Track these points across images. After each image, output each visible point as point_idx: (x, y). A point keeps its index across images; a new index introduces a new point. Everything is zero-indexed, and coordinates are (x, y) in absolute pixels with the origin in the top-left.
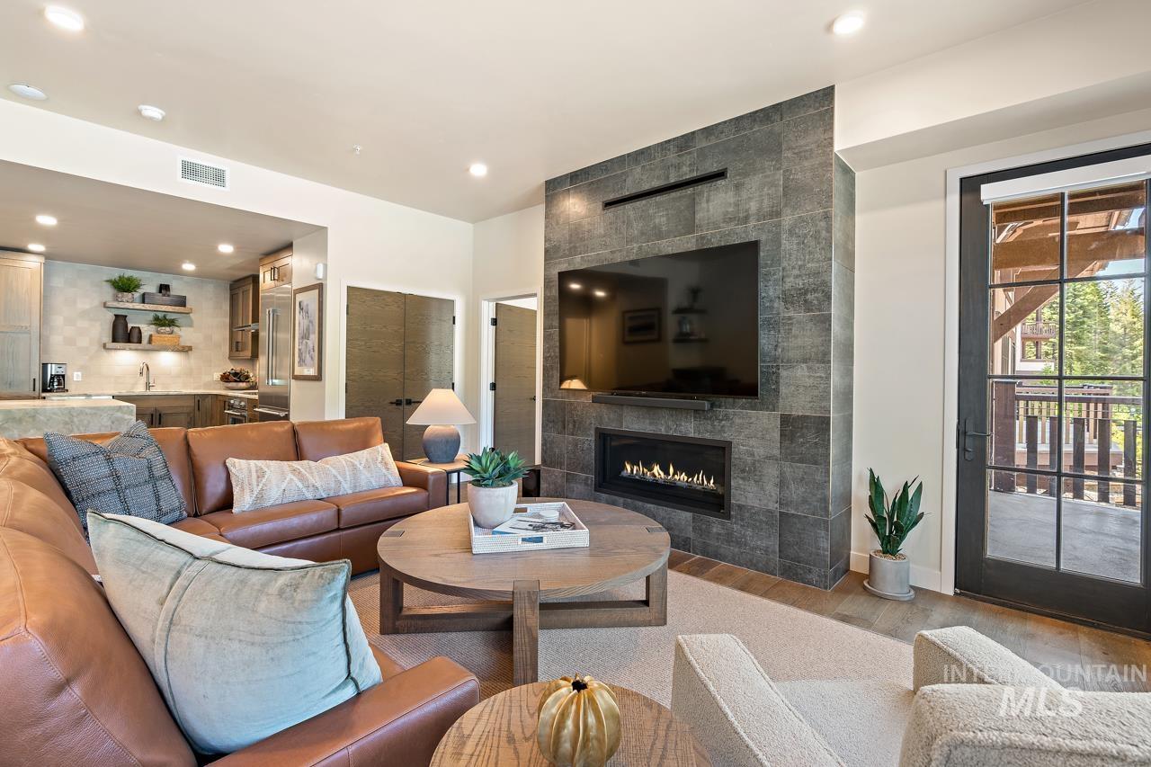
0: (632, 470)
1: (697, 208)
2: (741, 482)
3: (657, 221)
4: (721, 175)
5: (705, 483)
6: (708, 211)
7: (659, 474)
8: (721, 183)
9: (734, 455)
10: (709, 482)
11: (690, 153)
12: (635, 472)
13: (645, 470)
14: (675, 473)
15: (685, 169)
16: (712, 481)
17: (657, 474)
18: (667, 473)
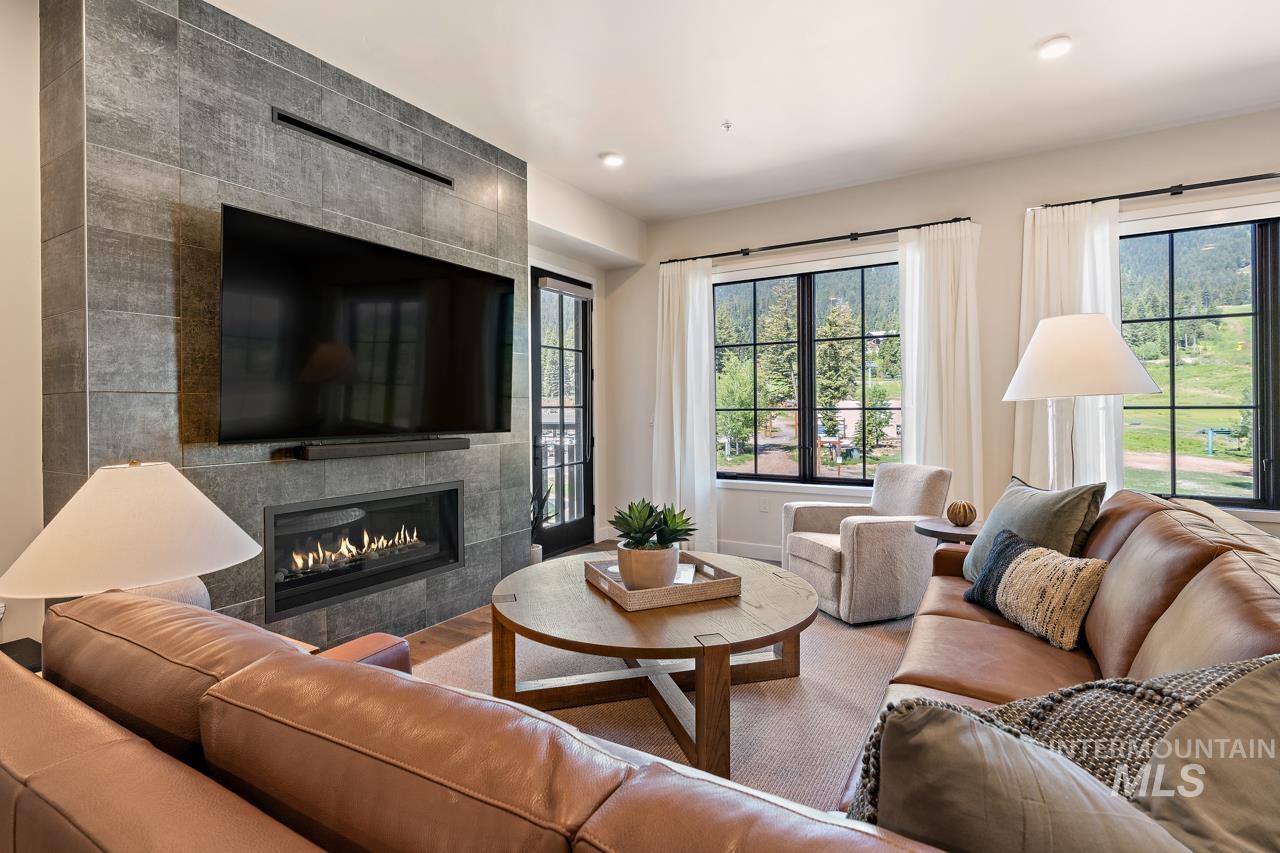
0: (306, 561)
1: (425, 206)
2: (472, 521)
3: (373, 194)
4: (448, 182)
5: (408, 538)
6: (436, 216)
7: (350, 551)
8: (447, 189)
9: (466, 494)
10: (411, 537)
11: (415, 132)
12: (311, 562)
13: (328, 553)
14: (371, 541)
15: (408, 148)
16: (415, 534)
17: (346, 553)
18: (359, 545)
